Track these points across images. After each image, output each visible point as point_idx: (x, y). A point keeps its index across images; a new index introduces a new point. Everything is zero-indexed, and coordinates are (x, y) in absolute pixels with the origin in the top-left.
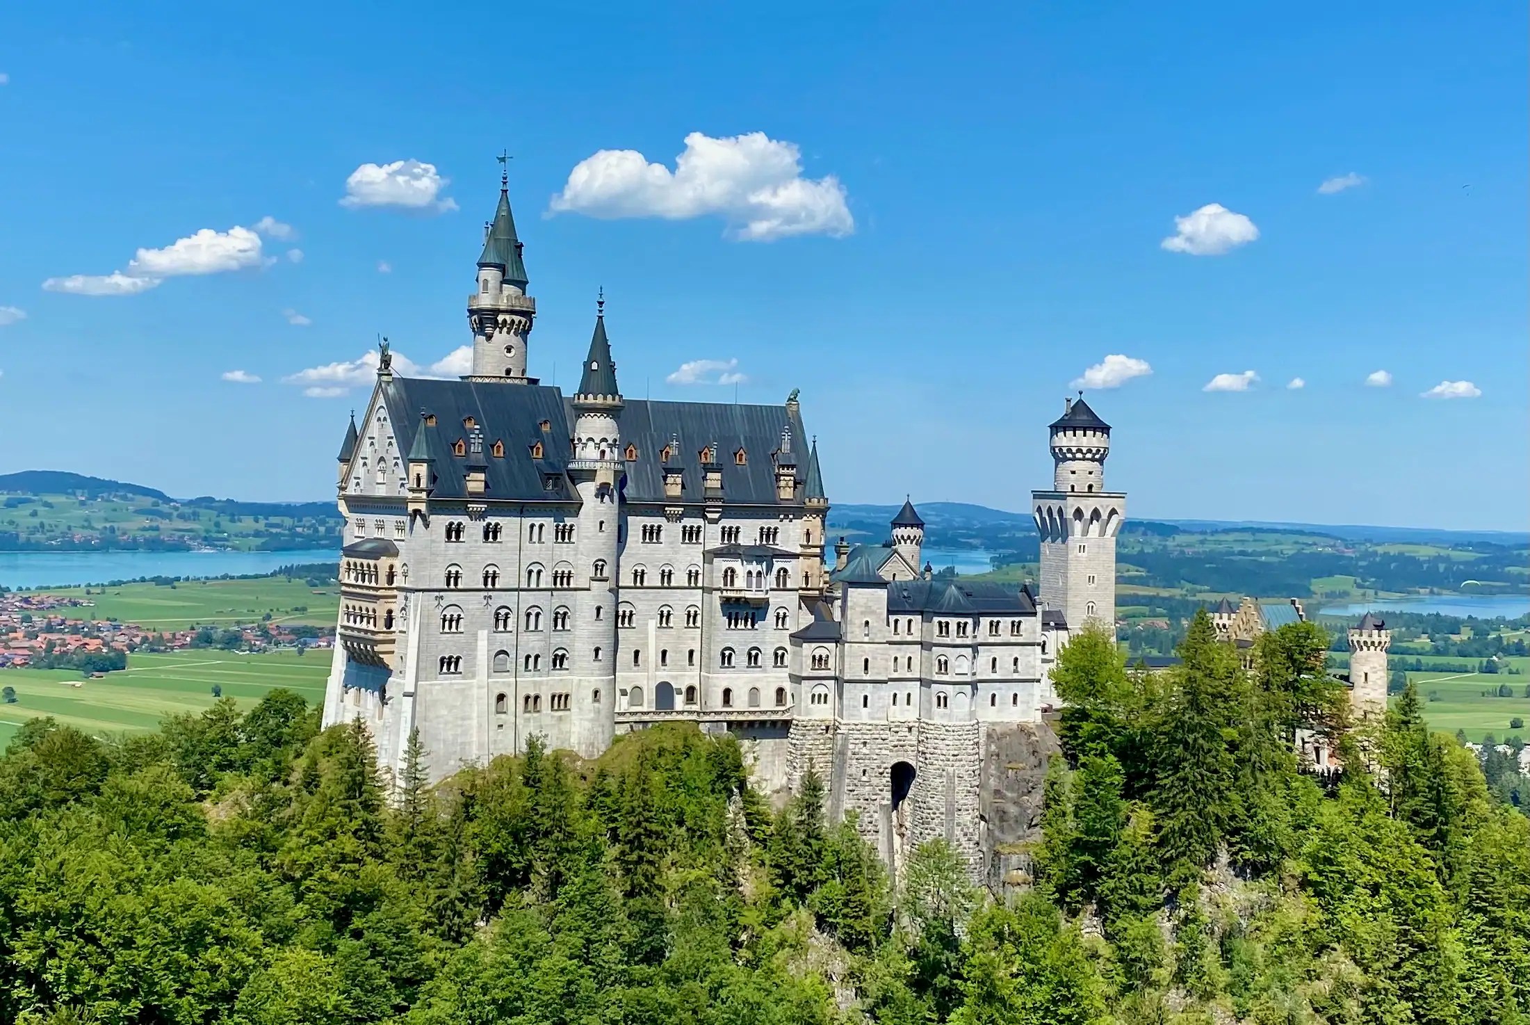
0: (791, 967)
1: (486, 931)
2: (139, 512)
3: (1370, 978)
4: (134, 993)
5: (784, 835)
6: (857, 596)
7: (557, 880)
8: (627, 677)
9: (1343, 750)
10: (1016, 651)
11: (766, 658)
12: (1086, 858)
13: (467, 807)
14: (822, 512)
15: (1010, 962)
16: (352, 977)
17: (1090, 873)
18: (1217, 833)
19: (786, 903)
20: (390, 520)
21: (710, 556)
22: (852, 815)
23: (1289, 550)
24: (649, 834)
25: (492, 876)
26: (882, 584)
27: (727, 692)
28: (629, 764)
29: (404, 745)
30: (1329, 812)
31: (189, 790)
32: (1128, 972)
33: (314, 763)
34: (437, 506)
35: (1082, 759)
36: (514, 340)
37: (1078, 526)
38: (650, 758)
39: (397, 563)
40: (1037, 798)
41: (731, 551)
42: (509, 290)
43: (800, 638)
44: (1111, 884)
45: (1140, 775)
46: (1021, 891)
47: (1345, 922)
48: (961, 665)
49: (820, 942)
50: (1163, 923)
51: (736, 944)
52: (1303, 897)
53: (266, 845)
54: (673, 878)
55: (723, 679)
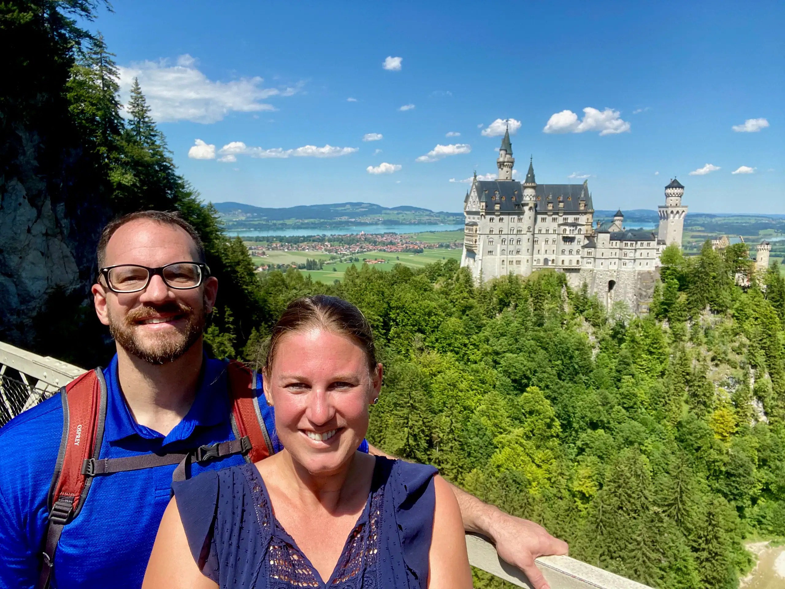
0: (578, 330)
1: (499, 316)
2: (427, 215)
3: (751, 343)
4: (416, 325)
5: (577, 297)
6: (601, 236)
7: (516, 306)
8: (536, 256)
9: (750, 280)
10: (648, 251)
11: (574, 252)
12: (665, 307)
13: (494, 287)
14: (592, 213)
15: (640, 332)
16: (466, 325)
17: (666, 311)
18: (706, 301)
19: (577, 314)
20: (476, 217)
21: (559, 225)
22: (596, 293)
23: (753, 221)
24: (540, 296)
25: (500, 304)
26: (608, 233)
27: (563, 261)
28: (535, 278)
29: (479, 272)
30: (744, 297)
31: (429, 280)
32: (675, 337)
33: (458, 275)
34: (487, 213)
35: (666, 280)
36: (508, 169)
37: (672, 215)
38: (541, 277)
39: (478, 227)
40: (652, 290)
41: (566, 224)
42: (508, 156)
43: (584, 247)
44: (672, 314)
45: (684, 285)
46: (645, 315)
47: (745, 327)
48: (631, 255)
49: (586, 324)
50: (688, 325)
51: (563, 324)
52: (732, 319)
53: (447, 294)
54: (546, 306)
55: (562, 257)
